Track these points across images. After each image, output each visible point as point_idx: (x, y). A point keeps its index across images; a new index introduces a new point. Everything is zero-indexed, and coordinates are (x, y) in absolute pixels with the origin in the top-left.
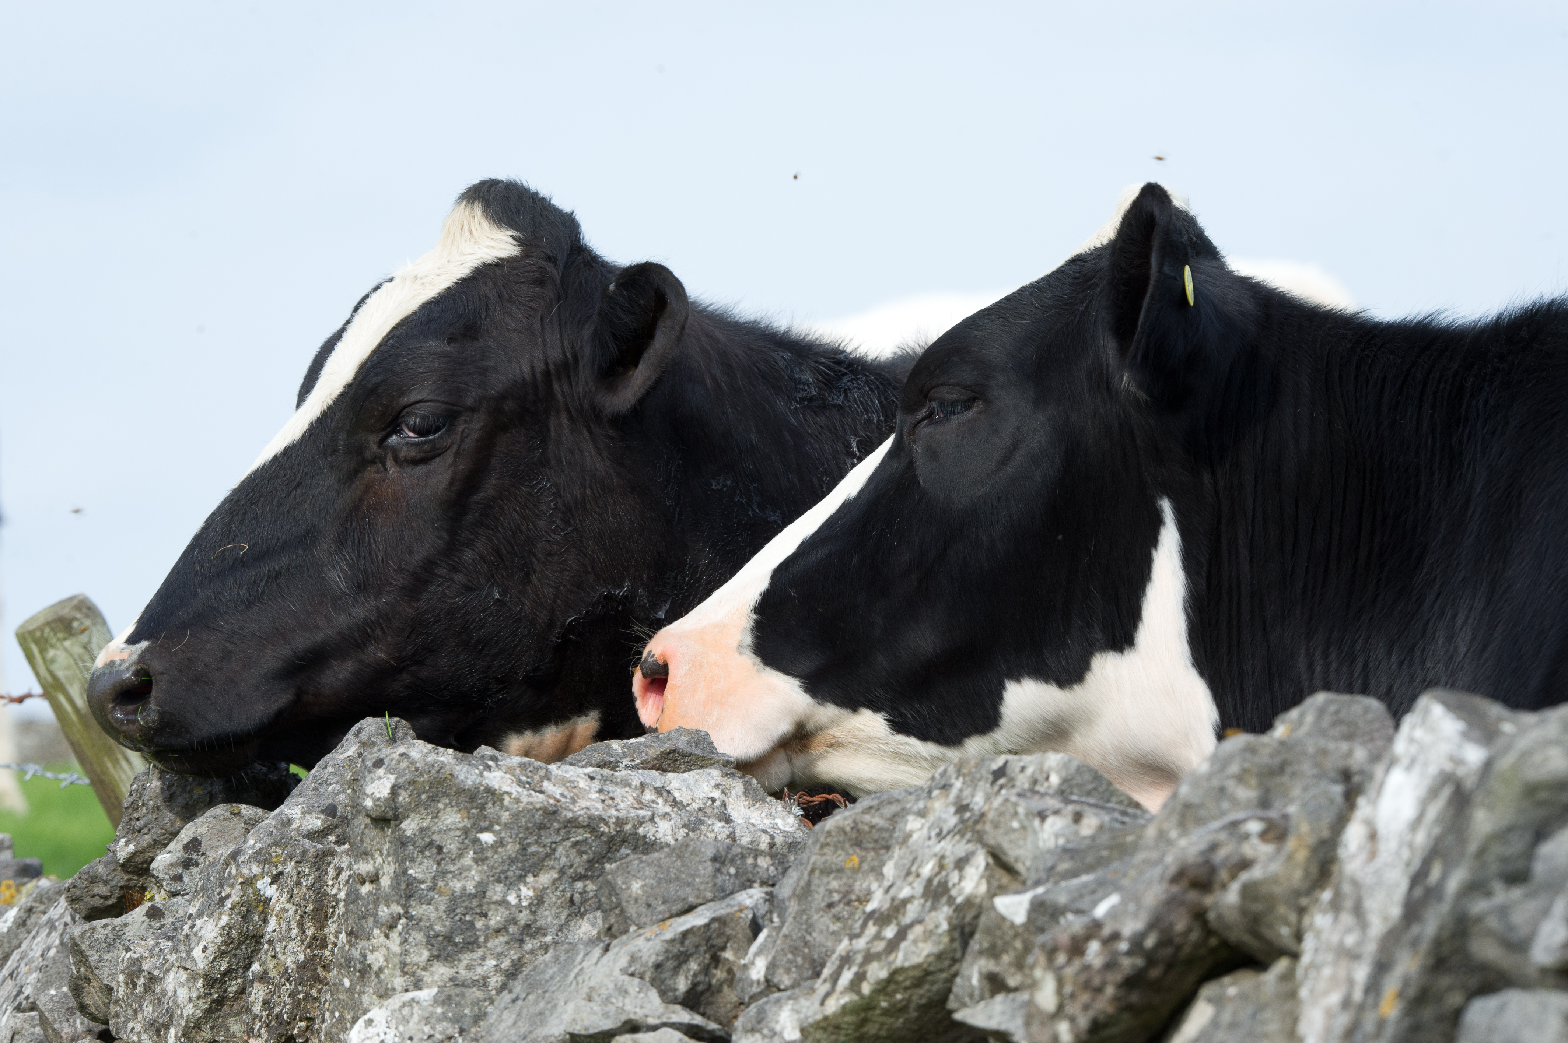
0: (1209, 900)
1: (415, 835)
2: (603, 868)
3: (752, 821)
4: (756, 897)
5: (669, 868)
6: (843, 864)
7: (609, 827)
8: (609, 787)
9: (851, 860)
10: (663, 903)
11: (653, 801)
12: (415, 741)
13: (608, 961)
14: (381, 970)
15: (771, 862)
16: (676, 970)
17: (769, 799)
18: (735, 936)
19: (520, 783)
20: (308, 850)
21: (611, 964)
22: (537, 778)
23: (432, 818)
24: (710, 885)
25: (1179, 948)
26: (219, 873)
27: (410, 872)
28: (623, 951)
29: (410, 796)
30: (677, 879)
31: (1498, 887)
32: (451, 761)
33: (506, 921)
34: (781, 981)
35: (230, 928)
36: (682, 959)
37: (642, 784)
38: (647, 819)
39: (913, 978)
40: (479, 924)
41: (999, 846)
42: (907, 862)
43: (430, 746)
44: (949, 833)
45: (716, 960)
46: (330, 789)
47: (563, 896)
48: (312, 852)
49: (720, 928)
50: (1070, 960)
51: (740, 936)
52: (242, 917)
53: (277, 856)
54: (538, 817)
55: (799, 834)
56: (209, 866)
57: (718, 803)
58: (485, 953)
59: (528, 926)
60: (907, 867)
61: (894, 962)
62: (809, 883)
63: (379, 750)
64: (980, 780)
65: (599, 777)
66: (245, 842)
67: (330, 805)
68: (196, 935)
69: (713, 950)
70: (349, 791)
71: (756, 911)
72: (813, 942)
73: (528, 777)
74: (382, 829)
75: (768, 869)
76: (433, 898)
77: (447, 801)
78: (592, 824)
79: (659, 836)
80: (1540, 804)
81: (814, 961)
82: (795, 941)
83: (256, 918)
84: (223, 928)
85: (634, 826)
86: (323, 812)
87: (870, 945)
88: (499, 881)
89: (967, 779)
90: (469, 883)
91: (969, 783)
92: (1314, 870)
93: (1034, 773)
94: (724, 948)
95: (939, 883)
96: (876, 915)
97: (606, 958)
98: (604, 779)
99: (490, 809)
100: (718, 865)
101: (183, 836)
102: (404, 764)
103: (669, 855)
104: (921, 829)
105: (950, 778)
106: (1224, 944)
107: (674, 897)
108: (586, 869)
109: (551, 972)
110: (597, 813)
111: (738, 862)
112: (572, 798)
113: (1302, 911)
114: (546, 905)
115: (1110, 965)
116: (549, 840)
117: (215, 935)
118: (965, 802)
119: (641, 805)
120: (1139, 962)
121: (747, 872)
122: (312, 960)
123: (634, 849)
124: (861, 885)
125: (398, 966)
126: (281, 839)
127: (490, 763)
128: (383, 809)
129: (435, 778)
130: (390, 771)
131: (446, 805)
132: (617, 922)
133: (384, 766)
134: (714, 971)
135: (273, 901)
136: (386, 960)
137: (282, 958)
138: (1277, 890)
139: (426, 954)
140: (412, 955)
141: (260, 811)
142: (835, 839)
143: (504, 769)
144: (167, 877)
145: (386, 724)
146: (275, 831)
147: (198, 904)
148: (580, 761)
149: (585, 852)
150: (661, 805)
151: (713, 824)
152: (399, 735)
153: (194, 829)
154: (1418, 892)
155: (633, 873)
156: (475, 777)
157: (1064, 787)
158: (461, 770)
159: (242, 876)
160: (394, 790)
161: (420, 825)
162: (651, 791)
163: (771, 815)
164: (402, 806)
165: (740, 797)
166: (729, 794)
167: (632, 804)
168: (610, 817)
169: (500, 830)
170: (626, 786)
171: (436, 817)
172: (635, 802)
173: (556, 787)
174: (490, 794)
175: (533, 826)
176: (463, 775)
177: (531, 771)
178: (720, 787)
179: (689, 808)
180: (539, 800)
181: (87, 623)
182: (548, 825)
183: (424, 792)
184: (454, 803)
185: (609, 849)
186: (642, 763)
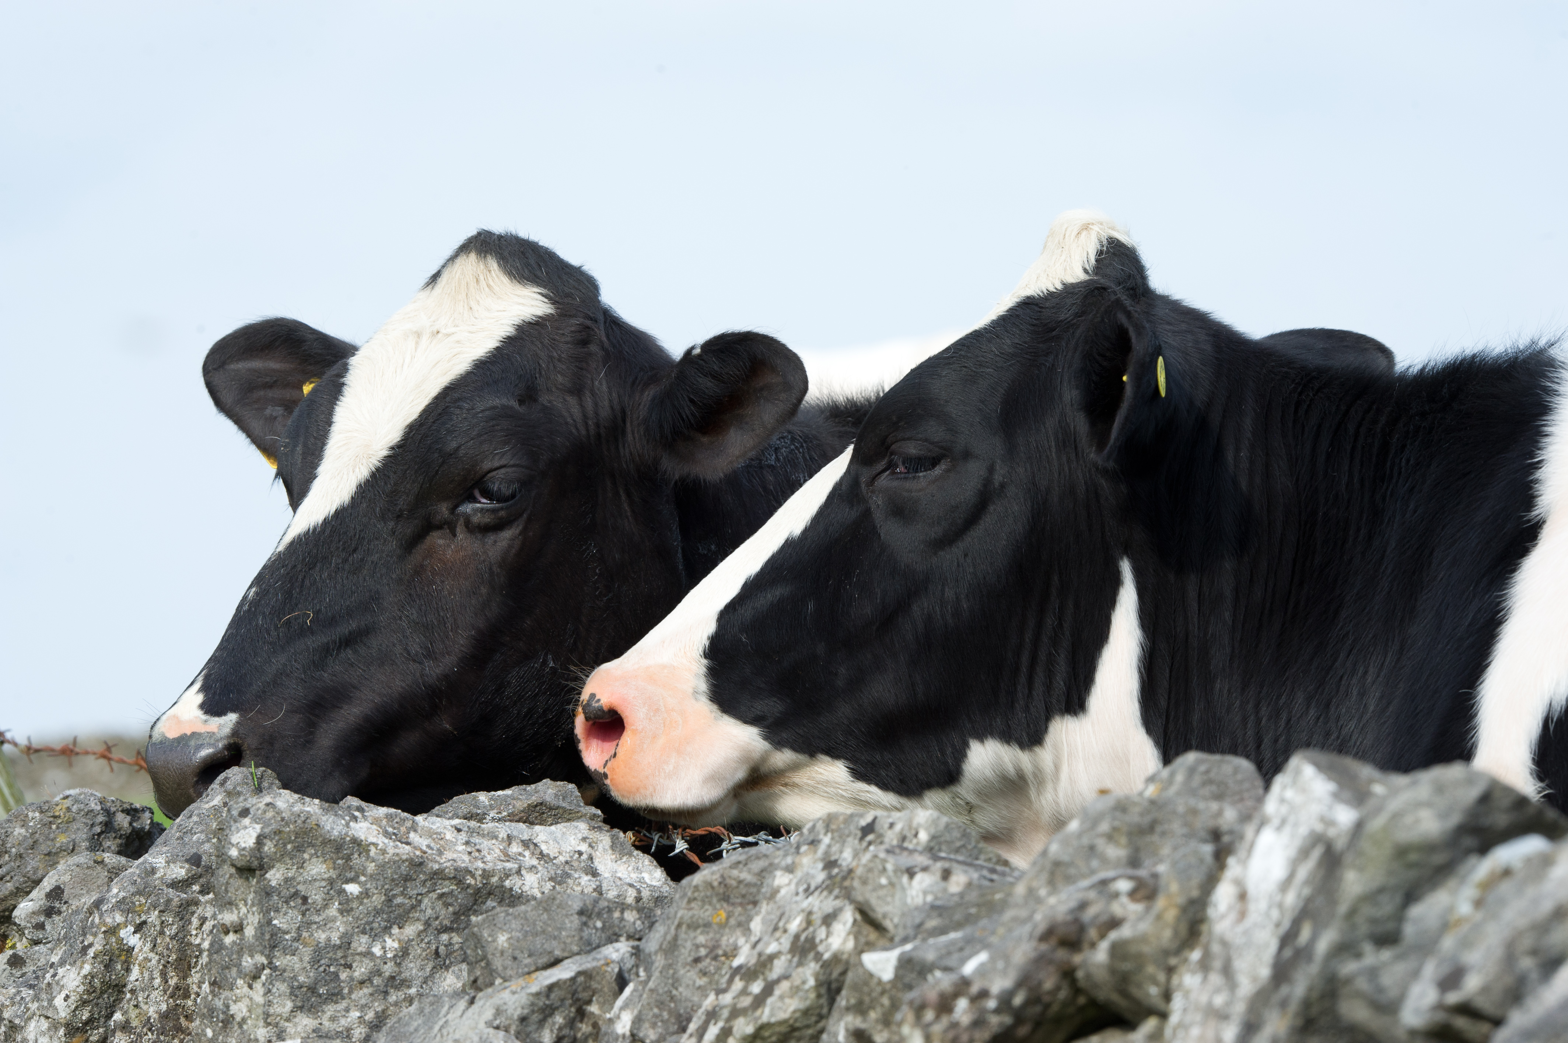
0: (1077, 959)
1: (280, 885)
2: (469, 920)
3: (619, 875)
4: (622, 951)
5: (535, 921)
6: (710, 918)
8: (476, 839)
9: (718, 915)
10: (530, 956)
11: (520, 854)
12: (282, 791)
13: (473, 1014)
14: (244, 1020)
15: (637, 916)
16: (541, 1023)
17: (636, 852)
18: (601, 990)
19: (386, 834)
20: (172, 900)
21: (476, 1016)
22: (403, 829)
23: (297, 868)
24: (576, 938)
25: (1047, 1006)
26: (81, 921)
27: (274, 922)
28: (488, 1004)
29: (275, 846)
30: (544, 932)
31: (1368, 948)
32: (317, 811)
33: (371, 973)
34: (646, 1036)
35: (93, 977)
36: (547, 1012)
37: (508, 836)
38: (514, 872)
39: (779, 1033)
40: (343, 976)
41: (867, 902)
42: (774, 917)
43: (296, 796)
44: (816, 888)
45: (581, 1014)
46: (195, 838)
47: (429, 947)
48: (176, 901)
49: (585, 982)
50: (938, 1017)
51: (606, 989)
52: (105, 966)
53: (140, 905)
54: (404, 868)
55: (666, 889)
56: (72, 914)
57: (585, 857)
58: (349, 1004)
59: (392, 978)
60: (775, 922)
61: (760, 1017)
62: (676, 938)
63: (245, 800)
64: (848, 836)
65: (466, 829)
66: (108, 891)
67: (195, 854)
68: (58, 983)
69: (578, 1003)
70: (215, 840)
71: (622, 965)
72: (679, 997)
73: (394, 828)
74: (247, 879)
75: (634, 923)
76: (297, 949)
77: (313, 852)
78: (459, 876)
79: (525, 888)
80: (1411, 866)
81: (680, 1015)
82: (662, 995)
83: (119, 967)
84: (85, 977)
85: (500, 878)
86: (187, 861)
87: (736, 1000)
88: (364, 932)
89: (836, 834)
90: (334, 933)
91: (837, 838)
92: (1183, 929)
93: (902, 829)
94: (589, 1002)
95: (807, 939)
96: (743, 971)
97: (471, 1011)
98: (471, 831)
99: (356, 860)
100: (584, 919)
101: (45, 884)
102: (270, 814)
103: (535, 908)
104: (789, 884)
105: (818, 833)
106: (1093, 1003)
107: (541, 950)
108: (452, 922)
109: (415, 1024)
110: (463, 865)
111: (605, 916)
112: (438, 850)
113: (1170, 971)
114: (410, 957)
115: (978, 1023)
116: (415, 892)
117: (77, 984)
118: (833, 858)
119: (508, 857)
120: (1007, 1020)
121: (614, 926)
122: (174, 1010)
123: (501, 902)
124: (728, 940)
125: (261, 1017)
126: (145, 888)
127: (357, 814)
128: (248, 858)
129: (300, 828)
130: (255, 820)
131: (311, 856)
132: (482, 974)
133: (250, 816)
134: (580, 1025)
135: (136, 950)
136: (250, 1011)
137: (145, 1007)
138: (1146, 949)
139: (289, 1005)
140: (276, 1006)
141: (123, 860)
142: (702, 894)
143: (370, 819)
144: (29, 925)
145: (252, 774)
146: (139, 880)
147: (60, 953)
148: (446, 813)
149: (451, 904)
150: (527, 858)
151: (580, 878)
152: (265, 784)
153: (56, 877)
154: (1288, 953)
155: (499, 926)
156: (341, 827)
157: (932, 844)
158: (327, 820)
159: (105, 924)
160: (260, 840)
161: (285, 875)
162: (518, 843)
163: (637, 869)
164: (267, 856)
165: (607, 850)
166: (596, 848)
167: (499, 856)
168: (476, 869)
169: (365, 881)
170: (493, 839)
171: (302, 867)
172: (501, 854)
173: (423, 839)
174: (356, 845)
175: (399, 877)
176: (329, 825)
177: (397, 823)
178: (587, 840)
179: (556, 861)
180: (404, 851)
182: (414, 876)
183: (290, 842)
184: (319, 853)
185: (475, 902)
186: (509, 815)
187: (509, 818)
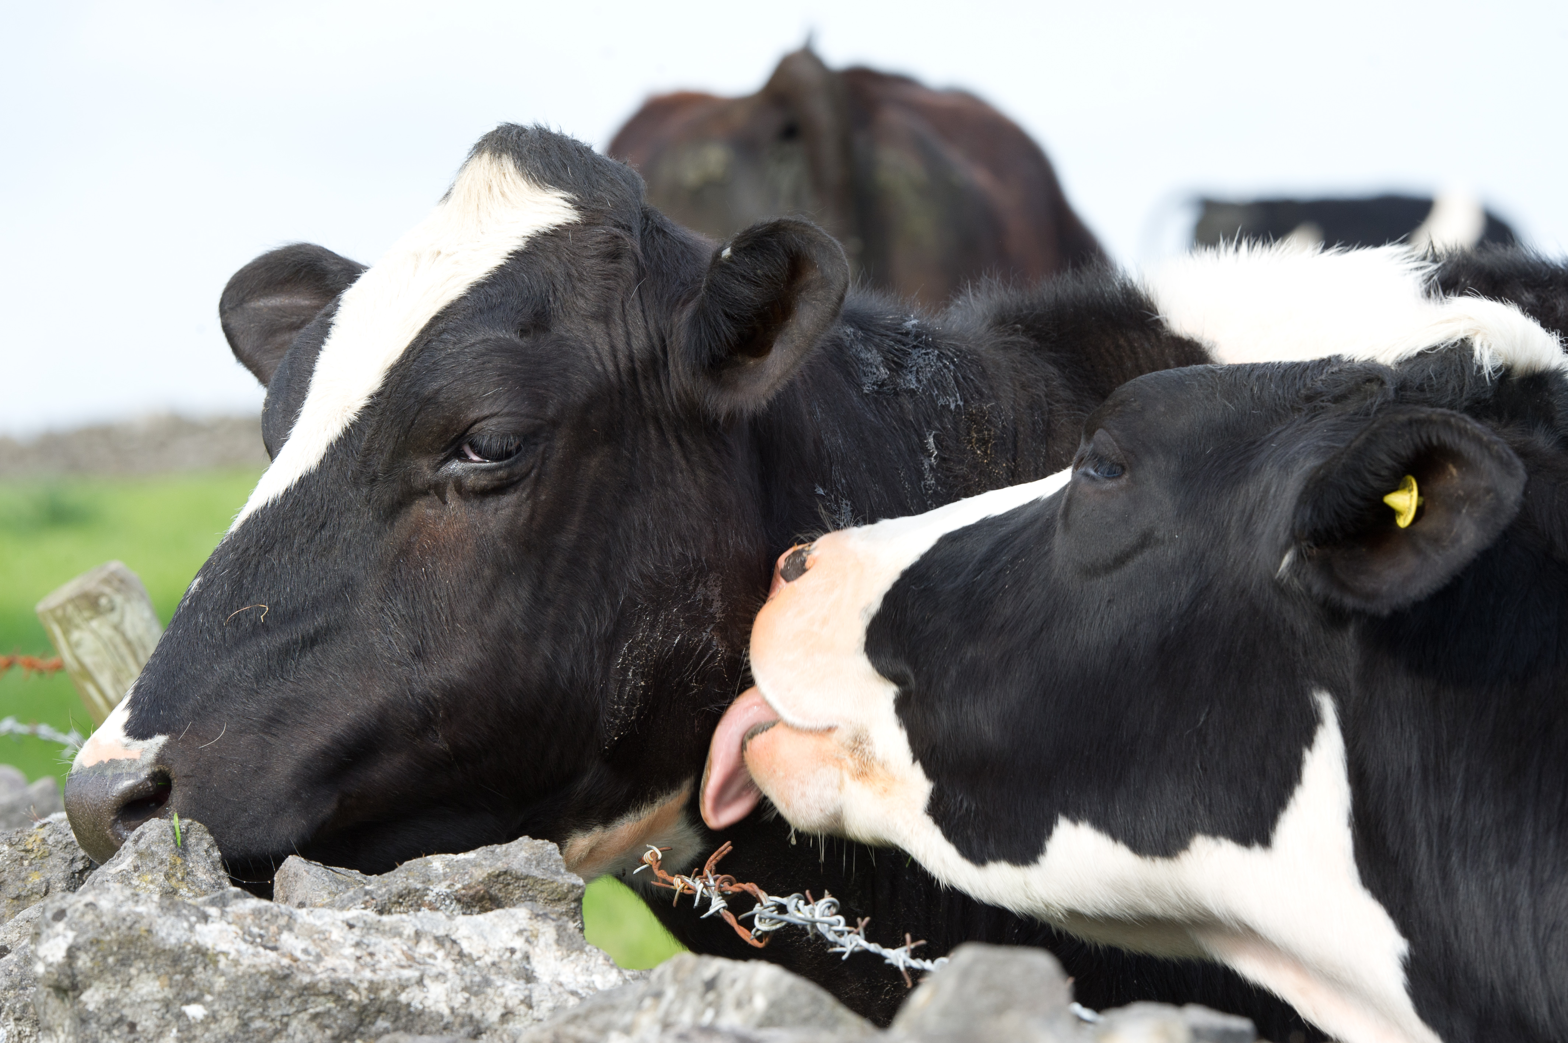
1: (99, 1009)
3: (562, 979)
7: (359, 994)
8: (373, 939)
11: (431, 956)
17: (587, 949)
19: (249, 937)
22: (273, 929)
23: (123, 987)
29: (92, 959)
37: (417, 931)
38: (413, 981)
54: (263, 984)
57: (518, 956)
63: (63, 898)
65: (361, 924)
73: (261, 928)
74: (63, 1000)
77: (142, 965)
78: (337, 991)
79: (428, 1003)
85: (394, 992)
98: (368, 927)
99: (200, 974)
102: (89, 917)
110: (344, 976)
112: (316, 955)
116: (279, 1013)
119: (411, 960)
128: (56, 976)
129: (125, 936)
130: (70, 926)
131: (140, 971)
133: (66, 919)
143: (230, 918)
145: (173, 827)
149: (328, 1027)
151: (503, 986)
156: (182, 932)
158: (164, 923)
160: (71, 953)
161: (107, 997)
162: (429, 941)
163: (587, 970)
164: (82, 973)
165: (550, 945)
166: (535, 943)
167: (399, 960)
168: (361, 981)
169: (213, 1001)
170: (395, 936)
171: (128, 985)
172: (403, 958)
173: (299, 941)
174: (199, 955)
175: (257, 995)
176: (165, 930)
177: (267, 920)
178: (525, 934)
179: (478, 963)
180: (268, 959)
181: (118, 599)
182: (277, 993)
183: (112, 954)
184: (151, 967)
185: (361, 1023)
186: (464, 888)
187: (463, 892)
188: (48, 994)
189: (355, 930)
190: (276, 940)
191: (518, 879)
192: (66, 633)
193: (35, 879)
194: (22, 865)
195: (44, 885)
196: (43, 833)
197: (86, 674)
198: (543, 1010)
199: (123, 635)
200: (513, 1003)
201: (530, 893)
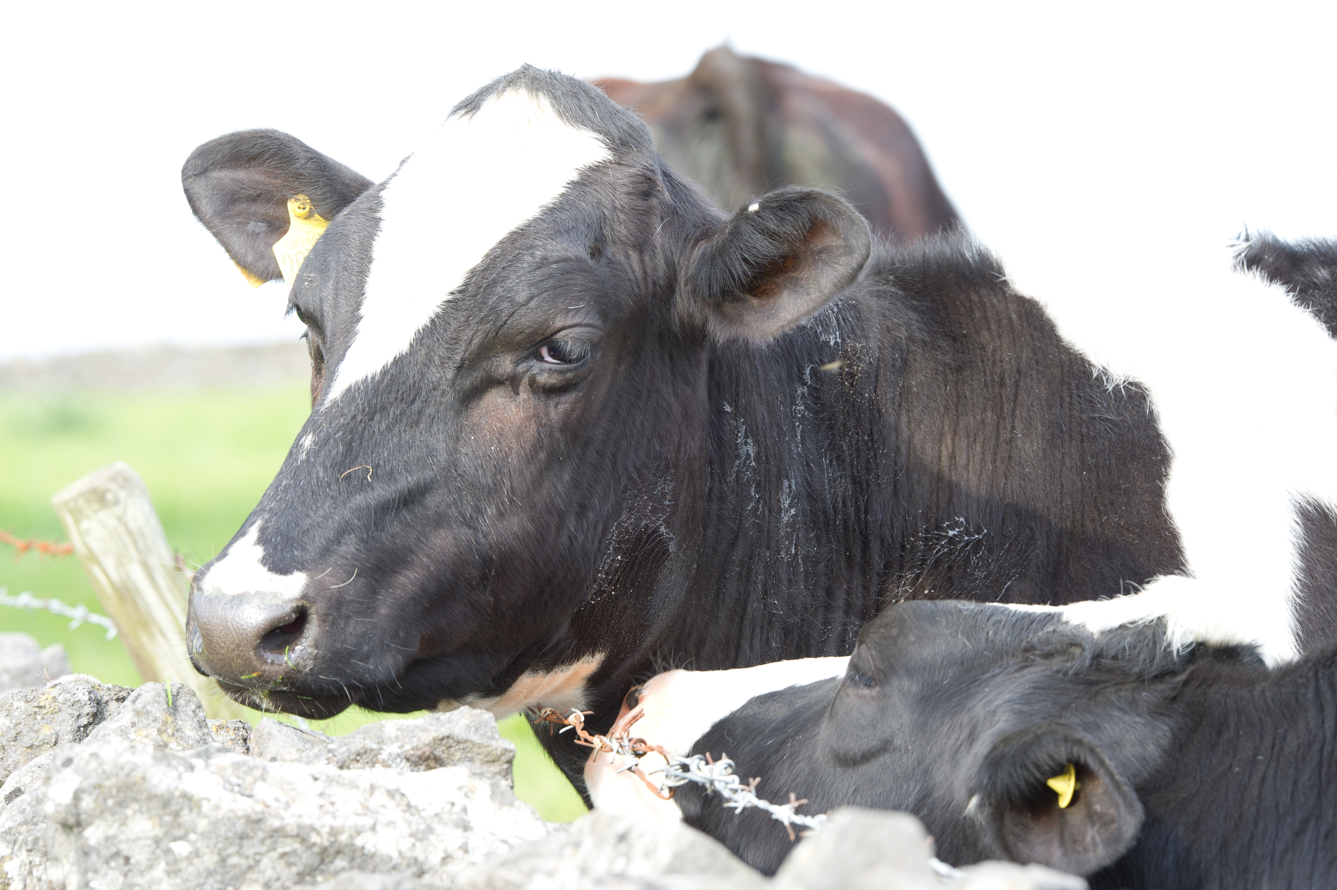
1: (100, 844)
7: (321, 837)
8: (334, 790)
11: (383, 806)
19: (230, 786)
22: (249, 779)
23: (120, 825)
27: (93, 884)
29: (95, 801)
37: (372, 785)
38: (369, 828)
54: (240, 826)
57: (457, 808)
63: (71, 748)
65: (323, 778)
73: (239, 778)
74: (68, 835)
77: (137, 807)
78: (302, 834)
79: (379, 847)
85: (351, 837)
98: (330, 780)
99: (186, 816)
102: (93, 765)
110: (307, 821)
112: (286, 803)
116: (253, 851)
119: (366, 809)
123: (351, 861)
128: (63, 815)
129: (123, 782)
131: (135, 812)
133: (73, 767)
143: (213, 769)
149: (294, 864)
150: (389, 811)
151: (447, 832)
156: (172, 780)
158: (157, 772)
160: (77, 796)
161: (106, 833)
162: (382, 794)
163: (516, 822)
164: (85, 813)
165: (485, 800)
166: (472, 798)
167: (356, 809)
168: (323, 826)
169: (196, 840)
170: (353, 789)
171: (124, 824)
172: (359, 807)
173: (271, 790)
174: (185, 800)
175: (234, 835)
176: (157, 778)
177: (245, 772)
178: (465, 790)
179: (423, 813)
180: (244, 806)
181: (122, 495)
182: (251, 834)
183: (112, 796)
184: (144, 809)
185: (322, 861)
186: (412, 749)
187: (412, 752)
188: (57, 830)
189: (318, 782)
190: (252, 789)
191: (458, 742)
192: (77, 522)
193: (47, 732)
194: (36, 719)
195: (54, 736)
196: (55, 692)
197: (93, 557)
198: (476, 856)
199: (125, 525)
200: (453, 848)
201: (469, 755)
